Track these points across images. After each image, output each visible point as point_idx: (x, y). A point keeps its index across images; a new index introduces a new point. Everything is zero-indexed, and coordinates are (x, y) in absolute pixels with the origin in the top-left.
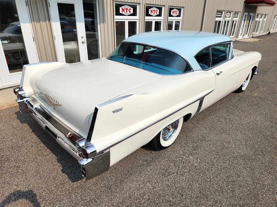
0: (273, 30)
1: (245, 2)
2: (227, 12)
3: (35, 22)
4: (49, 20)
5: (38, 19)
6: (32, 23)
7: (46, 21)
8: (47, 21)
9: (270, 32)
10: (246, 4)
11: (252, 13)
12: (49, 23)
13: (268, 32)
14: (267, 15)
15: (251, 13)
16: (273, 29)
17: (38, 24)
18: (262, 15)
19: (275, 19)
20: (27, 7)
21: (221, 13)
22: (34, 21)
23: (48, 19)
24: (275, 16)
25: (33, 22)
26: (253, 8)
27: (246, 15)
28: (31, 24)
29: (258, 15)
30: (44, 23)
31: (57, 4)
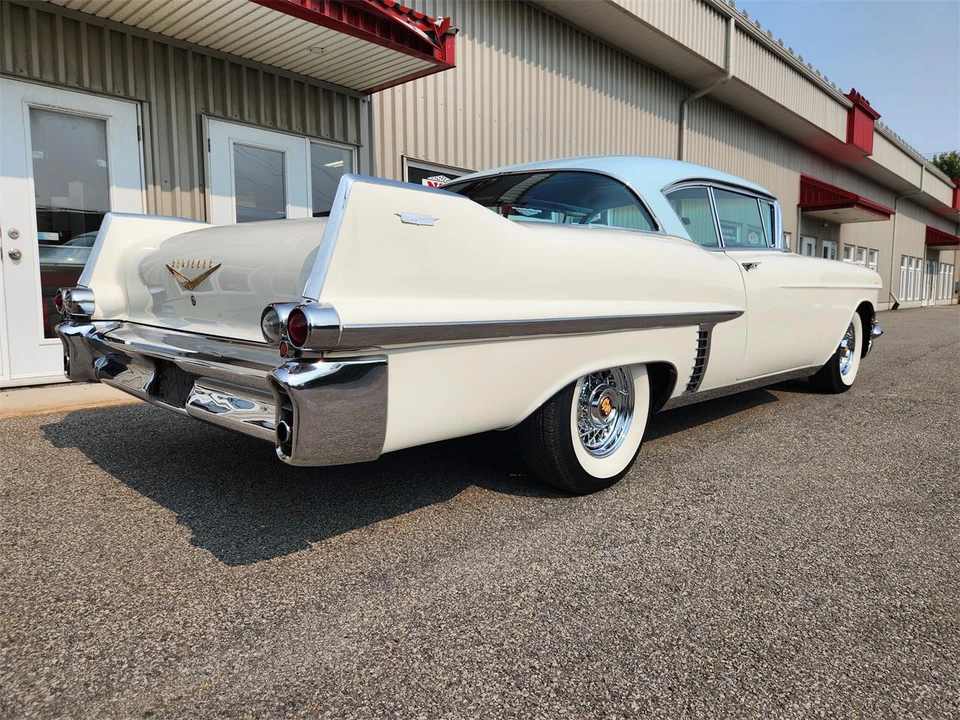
0: (906, 301)
1: (799, 206)
2: (750, 231)
3: (158, 188)
4: (203, 187)
5: (169, 181)
6: (146, 188)
7: (192, 188)
8: (197, 190)
9: (896, 305)
10: (802, 211)
11: (829, 239)
12: (202, 195)
13: (892, 304)
14: (876, 253)
15: (824, 239)
16: (906, 297)
17: (167, 195)
18: (860, 252)
19: (904, 267)
20: (141, 142)
21: (731, 231)
22: (155, 185)
23: (200, 186)
24: (903, 259)
25: (151, 187)
26: (826, 225)
27: (810, 245)
28: (144, 191)
29: (847, 250)
30: (187, 195)
31: (232, 145)
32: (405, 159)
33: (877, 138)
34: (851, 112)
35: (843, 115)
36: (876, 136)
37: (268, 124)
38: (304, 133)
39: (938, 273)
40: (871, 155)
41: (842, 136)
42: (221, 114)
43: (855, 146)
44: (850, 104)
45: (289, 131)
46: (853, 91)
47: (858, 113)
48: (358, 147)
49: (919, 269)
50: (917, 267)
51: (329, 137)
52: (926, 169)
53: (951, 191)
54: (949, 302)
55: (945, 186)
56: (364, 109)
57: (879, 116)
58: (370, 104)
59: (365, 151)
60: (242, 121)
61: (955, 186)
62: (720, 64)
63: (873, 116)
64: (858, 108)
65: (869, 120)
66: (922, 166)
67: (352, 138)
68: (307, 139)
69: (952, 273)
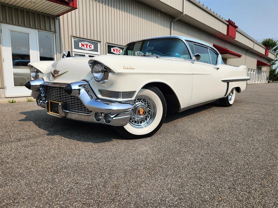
19: (249, 72)
24: (249, 70)
31: (10, 31)
32: (72, 36)
33: (237, 33)
34: (228, 26)
35: (226, 27)
36: (237, 32)
37: (22, 25)
38: (35, 28)
39: (261, 74)
40: (235, 39)
41: (225, 33)
42: (5, 22)
43: (229, 36)
44: (228, 23)
45: (30, 27)
46: (229, 20)
47: (230, 26)
48: (55, 33)
49: (254, 73)
50: (254, 72)
51: (45, 29)
52: (255, 43)
53: (265, 50)
54: (265, 82)
55: (263, 48)
56: (57, 21)
57: (238, 27)
58: (59, 20)
59: (58, 34)
60: (13, 24)
61: (266, 48)
62: (181, 11)
63: (236, 27)
64: (231, 25)
65: (235, 29)
66: (254, 42)
67: (53, 29)
68: (37, 30)
69: (266, 74)
